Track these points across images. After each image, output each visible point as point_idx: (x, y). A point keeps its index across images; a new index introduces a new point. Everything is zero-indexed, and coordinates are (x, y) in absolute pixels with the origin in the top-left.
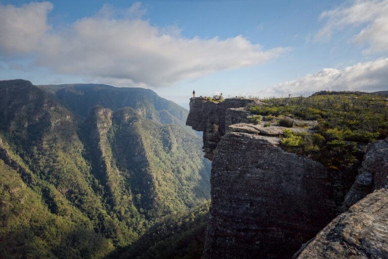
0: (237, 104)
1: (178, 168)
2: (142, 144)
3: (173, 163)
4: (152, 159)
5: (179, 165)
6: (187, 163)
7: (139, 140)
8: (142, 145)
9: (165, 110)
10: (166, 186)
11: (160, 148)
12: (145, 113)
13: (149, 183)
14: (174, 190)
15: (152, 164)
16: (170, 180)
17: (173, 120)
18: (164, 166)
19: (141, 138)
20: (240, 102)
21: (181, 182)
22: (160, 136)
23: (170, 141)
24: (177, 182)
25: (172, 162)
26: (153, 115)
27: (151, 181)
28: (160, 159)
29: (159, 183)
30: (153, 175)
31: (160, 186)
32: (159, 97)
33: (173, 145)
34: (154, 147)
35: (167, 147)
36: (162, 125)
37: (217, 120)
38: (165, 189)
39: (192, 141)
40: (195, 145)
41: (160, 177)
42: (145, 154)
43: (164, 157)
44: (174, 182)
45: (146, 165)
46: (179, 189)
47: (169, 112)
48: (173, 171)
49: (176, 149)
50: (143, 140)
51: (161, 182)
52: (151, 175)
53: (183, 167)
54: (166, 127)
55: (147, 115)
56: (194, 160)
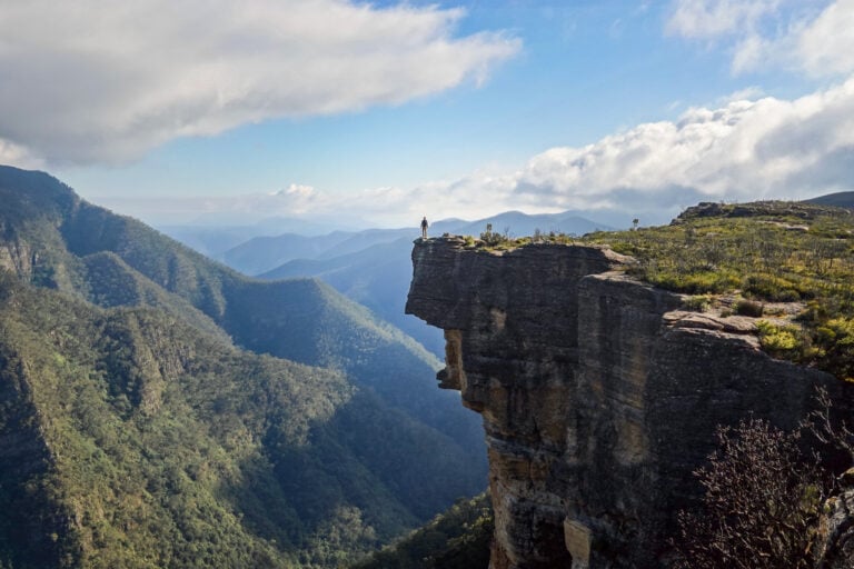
0: (556, 257)
1: (169, 472)
2: (23, 385)
3: (150, 458)
4: (67, 444)
5: (171, 461)
6: (204, 452)
7: (10, 371)
8: (25, 390)
9: (110, 254)
10: (124, 544)
11: (98, 397)
12: (27, 266)
13: (55, 536)
14: (156, 558)
15: (64, 462)
16: (139, 521)
17: (139, 289)
18: (115, 470)
19: (20, 364)
20: (565, 253)
21: (181, 527)
22: (95, 355)
23: (135, 370)
24: (170, 525)
25: (144, 453)
26: (61, 273)
27: (63, 531)
28: (98, 443)
29: (95, 535)
30: (70, 508)
31: (99, 545)
32: (83, 204)
33: (148, 387)
34: (73, 396)
35: (124, 397)
36: (102, 311)
37: (504, 299)
38: (121, 558)
39: (218, 370)
40: (233, 386)
41: (101, 512)
42: (36, 424)
43: (113, 435)
44: (153, 529)
45: (43, 470)
46: (176, 554)
47: (129, 261)
48: (151, 488)
49: (159, 402)
50: (26, 370)
51: (103, 531)
52: (62, 507)
53: (187, 471)
54: (120, 317)
55: (36, 271)
56: (230, 440)
